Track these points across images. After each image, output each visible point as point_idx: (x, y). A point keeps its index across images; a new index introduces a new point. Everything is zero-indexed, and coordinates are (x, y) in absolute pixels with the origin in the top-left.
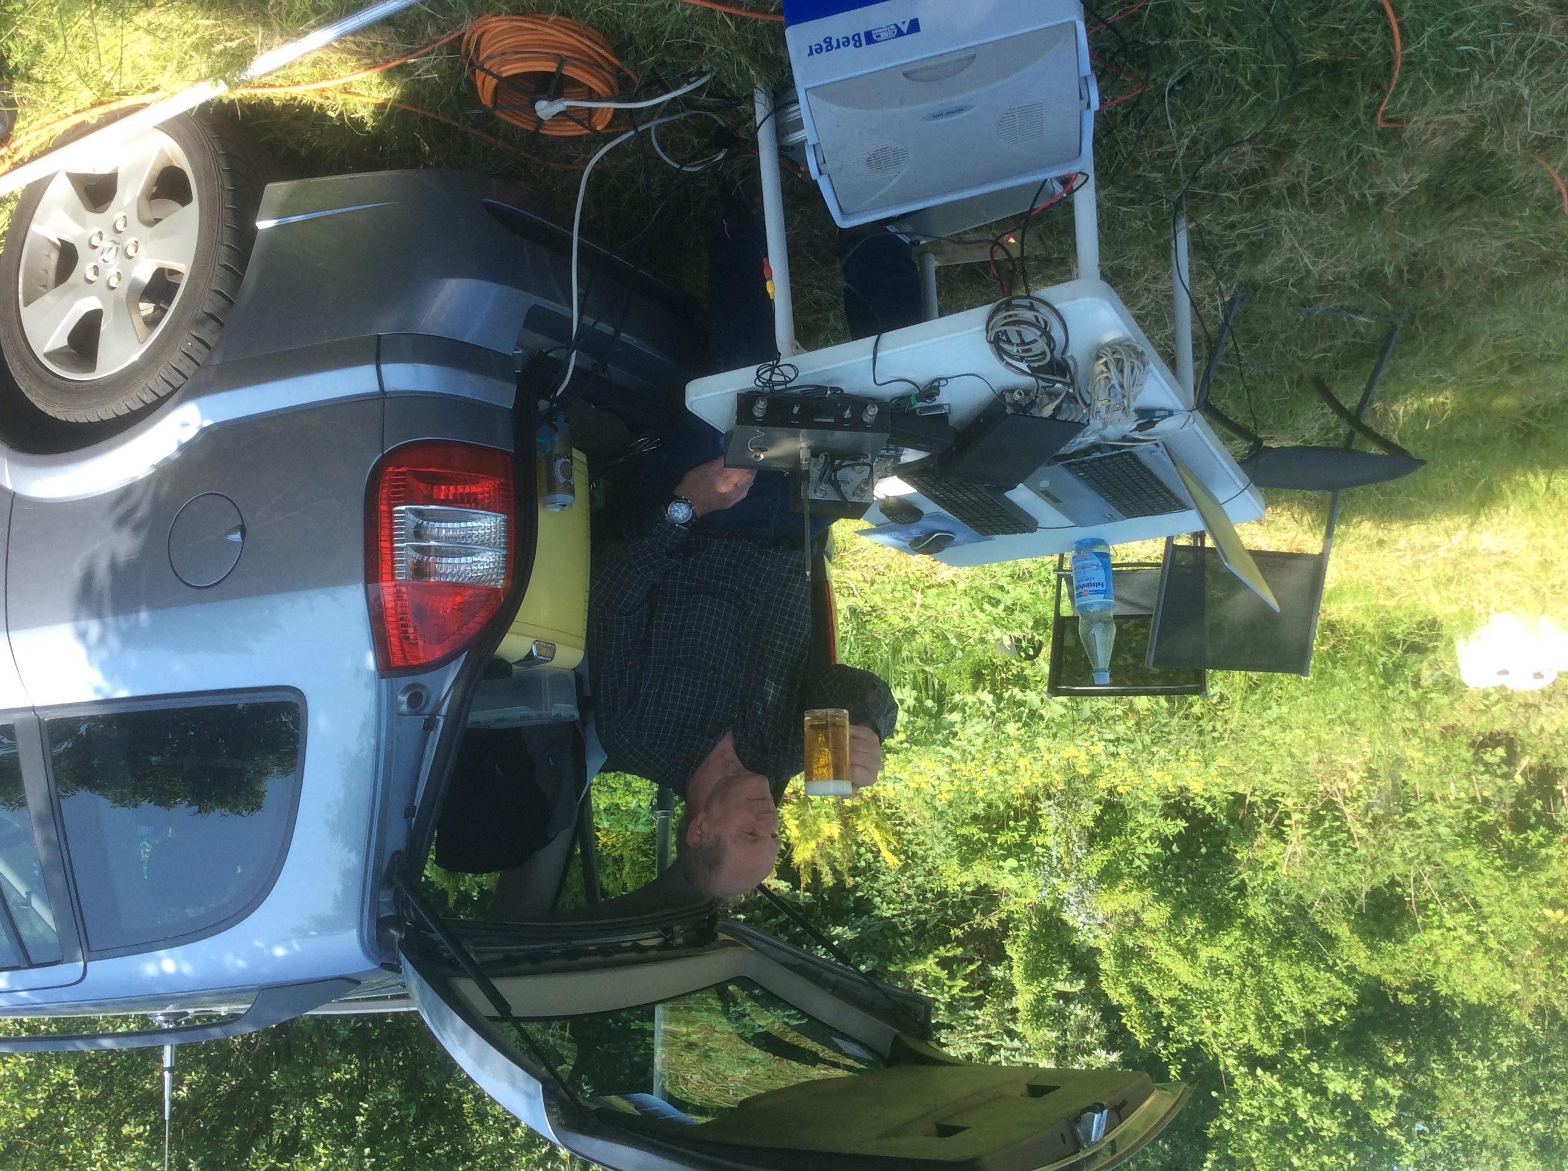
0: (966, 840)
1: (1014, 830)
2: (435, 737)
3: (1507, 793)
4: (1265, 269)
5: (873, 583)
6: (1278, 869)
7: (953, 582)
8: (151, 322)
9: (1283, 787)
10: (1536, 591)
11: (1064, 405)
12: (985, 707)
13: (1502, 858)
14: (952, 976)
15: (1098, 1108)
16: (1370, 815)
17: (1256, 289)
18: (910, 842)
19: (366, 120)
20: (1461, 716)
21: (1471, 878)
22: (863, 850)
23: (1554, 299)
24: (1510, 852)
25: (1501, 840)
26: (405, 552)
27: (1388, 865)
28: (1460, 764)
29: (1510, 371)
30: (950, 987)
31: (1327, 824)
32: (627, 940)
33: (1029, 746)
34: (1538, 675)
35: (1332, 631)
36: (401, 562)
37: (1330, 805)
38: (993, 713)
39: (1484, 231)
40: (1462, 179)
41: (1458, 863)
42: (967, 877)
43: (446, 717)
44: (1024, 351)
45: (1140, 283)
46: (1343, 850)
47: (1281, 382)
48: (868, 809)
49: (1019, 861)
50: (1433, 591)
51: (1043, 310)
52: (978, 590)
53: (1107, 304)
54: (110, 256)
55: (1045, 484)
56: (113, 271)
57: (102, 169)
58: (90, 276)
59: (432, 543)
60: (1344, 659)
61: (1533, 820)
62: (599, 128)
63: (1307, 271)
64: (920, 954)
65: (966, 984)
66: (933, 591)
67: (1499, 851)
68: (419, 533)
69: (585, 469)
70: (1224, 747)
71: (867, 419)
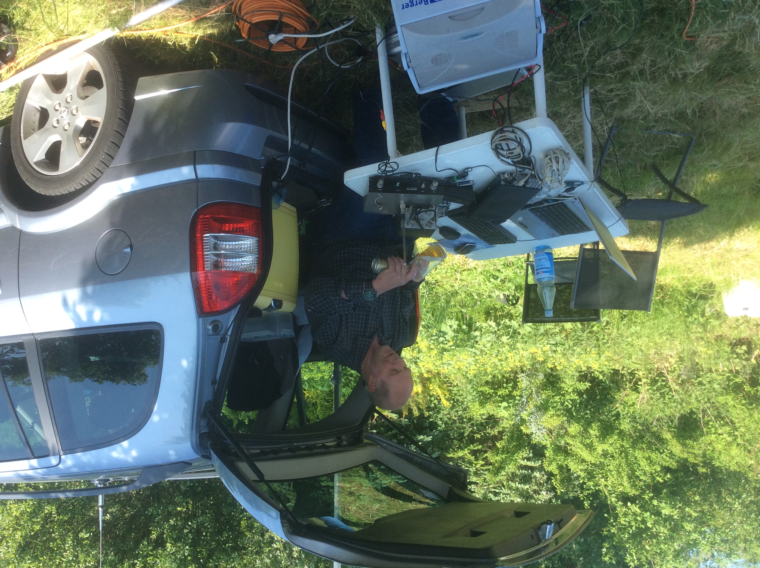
0: (483, 393)
1: (506, 388)
2: (225, 346)
3: (747, 368)
4: (628, 112)
6: (635, 406)
7: (475, 268)
8: (85, 146)
9: (638, 366)
11: (530, 180)
12: (491, 328)
13: (745, 400)
14: (477, 459)
15: (549, 522)
16: (680, 379)
17: (623, 121)
18: (455, 394)
19: (187, 45)
20: (725, 330)
21: (730, 409)
22: (433, 399)
24: (749, 397)
25: (744, 391)
26: (209, 256)
27: (689, 403)
28: (725, 354)
29: (749, 160)
30: (476, 464)
31: (659, 384)
32: (319, 443)
33: (513, 347)
35: (662, 290)
36: (208, 261)
37: (661, 375)
38: (495, 332)
39: (736, 91)
40: (725, 65)
41: (724, 402)
42: (483, 411)
43: (230, 336)
44: (510, 153)
45: (567, 119)
46: (667, 396)
47: (636, 167)
48: (435, 379)
49: (508, 403)
50: (711, 269)
51: (519, 133)
52: (488, 272)
53: (550, 129)
54: (64, 115)
55: (520, 219)
56: (66, 122)
57: (59, 72)
58: (55, 124)
59: (223, 252)
60: (667, 303)
62: (300, 47)
63: (649, 112)
64: (461, 448)
65: (483, 463)
66: (466, 273)
67: (743, 396)
68: (216, 247)
69: (295, 215)
70: (609, 347)
71: (433, 188)
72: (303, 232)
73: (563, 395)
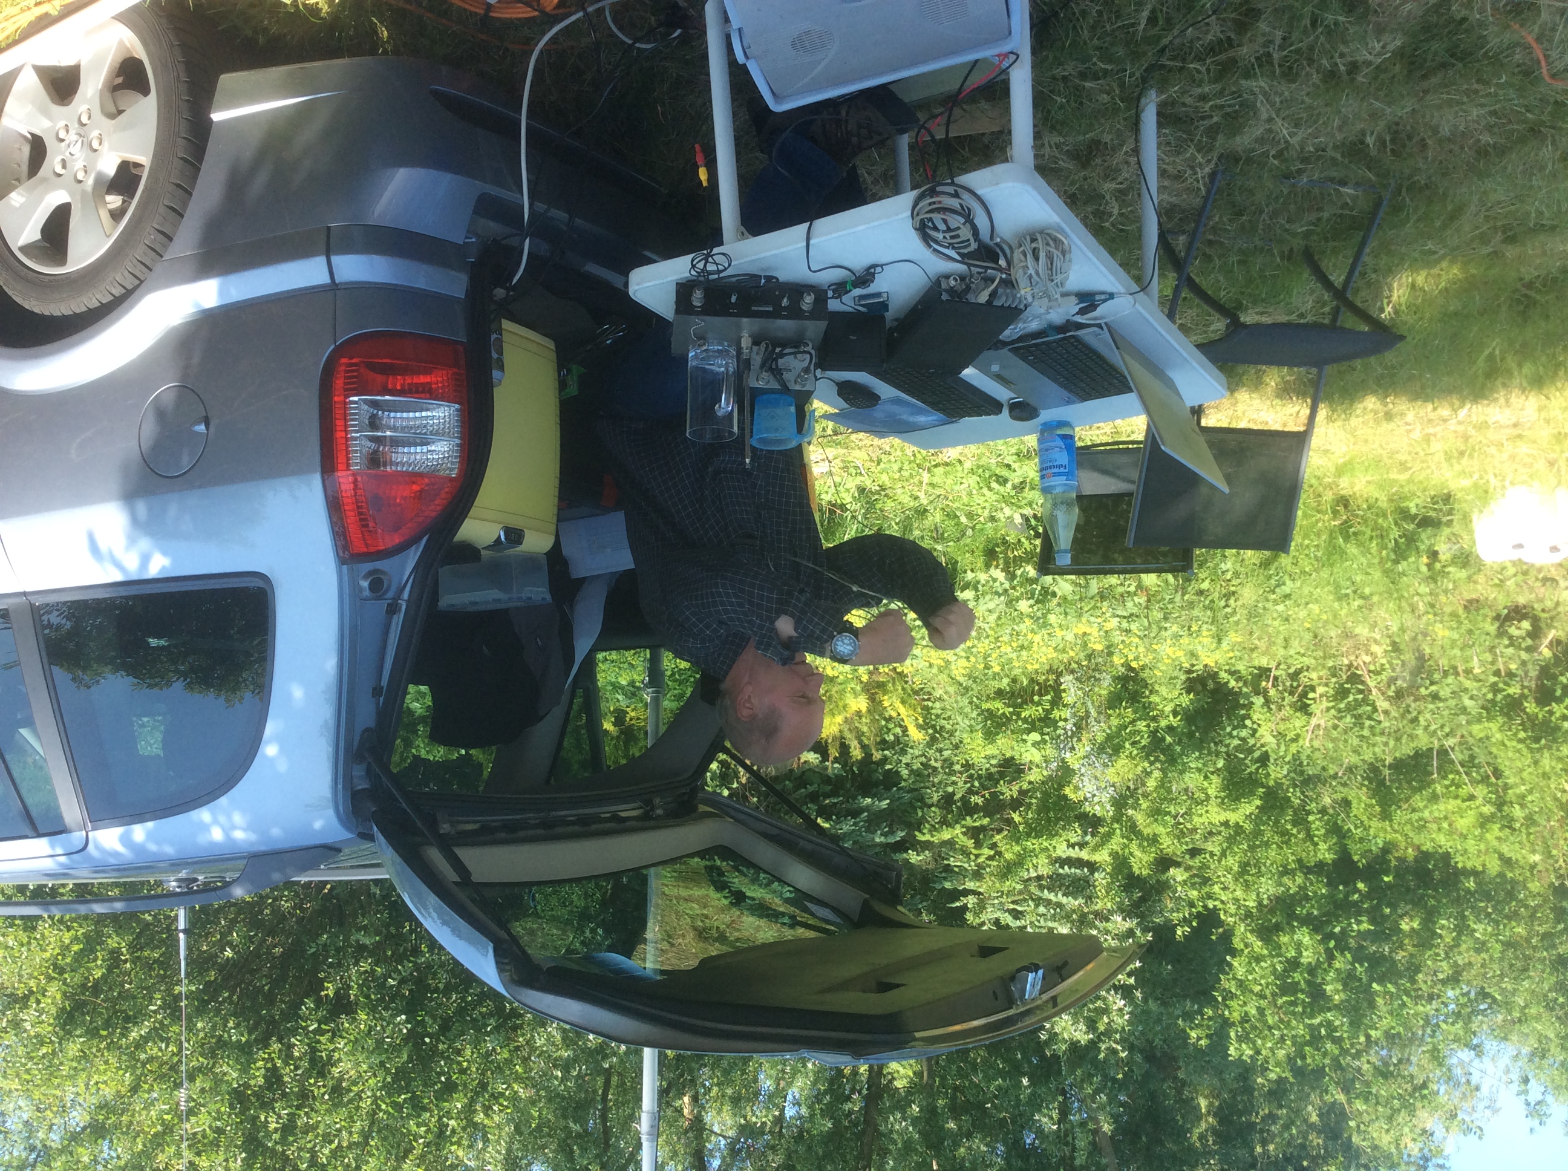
0: (990, 714)
1: (1039, 704)
2: (398, 620)
3: (1530, 666)
4: (1244, 141)
5: (879, 462)
6: (1301, 742)
7: (960, 461)
8: (116, 215)
9: (1307, 661)
10: (1551, 463)
11: (1000, 291)
12: (997, 584)
13: (1525, 730)
14: (978, 845)
15: (1035, 968)
16: (1393, 688)
17: (1237, 160)
18: (938, 716)
19: (320, 5)
20: (1482, 589)
21: (1494, 750)
22: (891, 726)
23: (1542, 168)
24: (1534, 725)
25: (1526, 713)
26: (359, 442)
27: (1412, 737)
28: (1484, 637)
29: (1504, 241)
30: (977, 856)
31: (1351, 698)
32: (606, 811)
33: (1041, 622)
34: (1554, 549)
35: (1346, 507)
36: (356, 452)
37: (1354, 678)
38: (1006, 591)
39: (1465, 99)
40: (1435, 46)
41: (1482, 735)
42: (991, 750)
43: (408, 601)
44: (952, 237)
45: (1120, 156)
46: (1368, 723)
47: (1273, 255)
48: (894, 684)
49: (1042, 734)
50: (1445, 465)
51: (966, 196)
52: (986, 468)
53: (1028, 188)
54: (76, 149)
55: (995, 368)
56: (79, 165)
57: (65, 60)
58: (59, 169)
59: (388, 433)
60: (1355, 534)
61: (1559, 693)
62: (548, 9)
63: (1286, 142)
64: (945, 823)
65: (992, 853)
66: (940, 470)
67: (1522, 724)
68: (374, 423)
69: (553, 356)
70: (1237, 623)
71: (805, 307)
72: (573, 390)
73: (1154, 719)
